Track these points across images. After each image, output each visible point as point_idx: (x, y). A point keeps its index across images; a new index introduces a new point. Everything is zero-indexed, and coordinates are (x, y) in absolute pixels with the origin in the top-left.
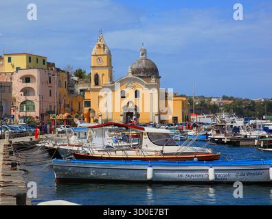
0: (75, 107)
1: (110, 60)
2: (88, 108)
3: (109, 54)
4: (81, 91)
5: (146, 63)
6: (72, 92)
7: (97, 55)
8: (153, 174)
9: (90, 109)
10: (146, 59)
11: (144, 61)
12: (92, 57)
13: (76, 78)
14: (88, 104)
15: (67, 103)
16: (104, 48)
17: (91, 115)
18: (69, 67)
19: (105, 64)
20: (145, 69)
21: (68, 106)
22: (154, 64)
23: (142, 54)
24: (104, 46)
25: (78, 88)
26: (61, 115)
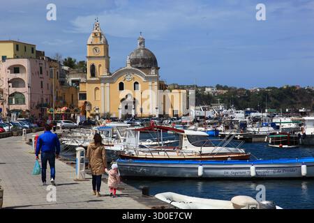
0: (68, 99)
1: (107, 50)
2: (84, 101)
3: (106, 44)
4: (73, 81)
5: (144, 54)
6: (63, 83)
7: (93, 45)
9: (86, 102)
10: (144, 49)
11: (142, 51)
12: (88, 46)
13: (66, 68)
14: (84, 96)
15: (60, 95)
16: (101, 37)
17: (87, 109)
18: (57, 55)
19: (102, 54)
20: (143, 59)
21: (61, 98)
22: (152, 54)
23: (140, 44)
24: (101, 34)
25: (70, 79)
26: (59, 109)
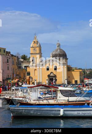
0: (22, 75)
1: (40, 50)
2: (29, 76)
3: (40, 47)
4: (25, 67)
5: (60, 51)
6: (20, 67)
7: (33, 47)
8: (64, 112)
9: (30, 77)
10: (60, 49)
11: (59, 50)
12: (31, 48)
13: (22, 60)
14: (29, 74)
15: (18, 73)
16: (37, 43)
17: (30, 80)
18: (18, 54)
19: (38, 52)
20: (59, 54)
21: (18, 75)
22: (64, 52)
23: (58, 46)
24: (37, 42)
25: (24, 65)
